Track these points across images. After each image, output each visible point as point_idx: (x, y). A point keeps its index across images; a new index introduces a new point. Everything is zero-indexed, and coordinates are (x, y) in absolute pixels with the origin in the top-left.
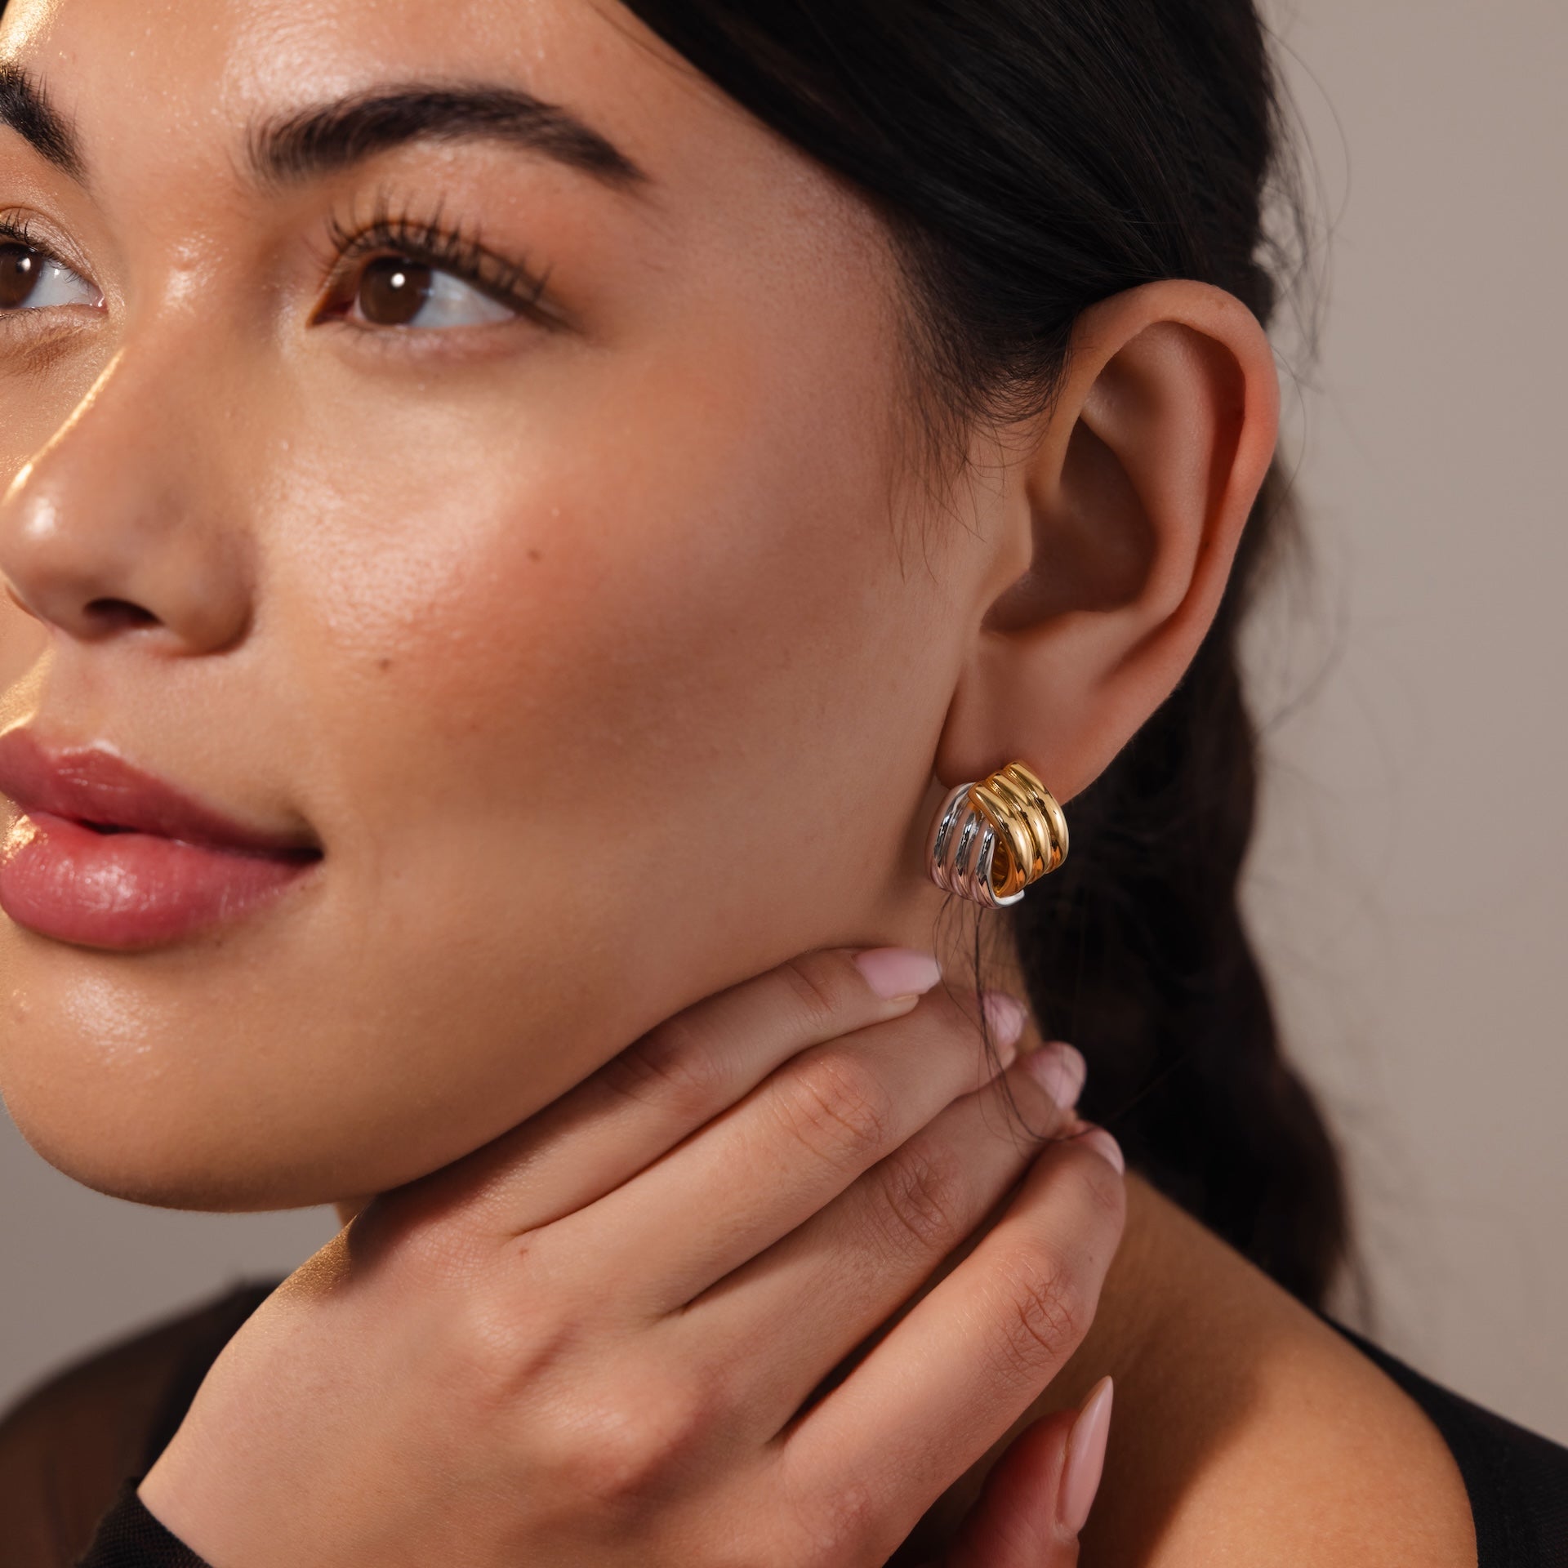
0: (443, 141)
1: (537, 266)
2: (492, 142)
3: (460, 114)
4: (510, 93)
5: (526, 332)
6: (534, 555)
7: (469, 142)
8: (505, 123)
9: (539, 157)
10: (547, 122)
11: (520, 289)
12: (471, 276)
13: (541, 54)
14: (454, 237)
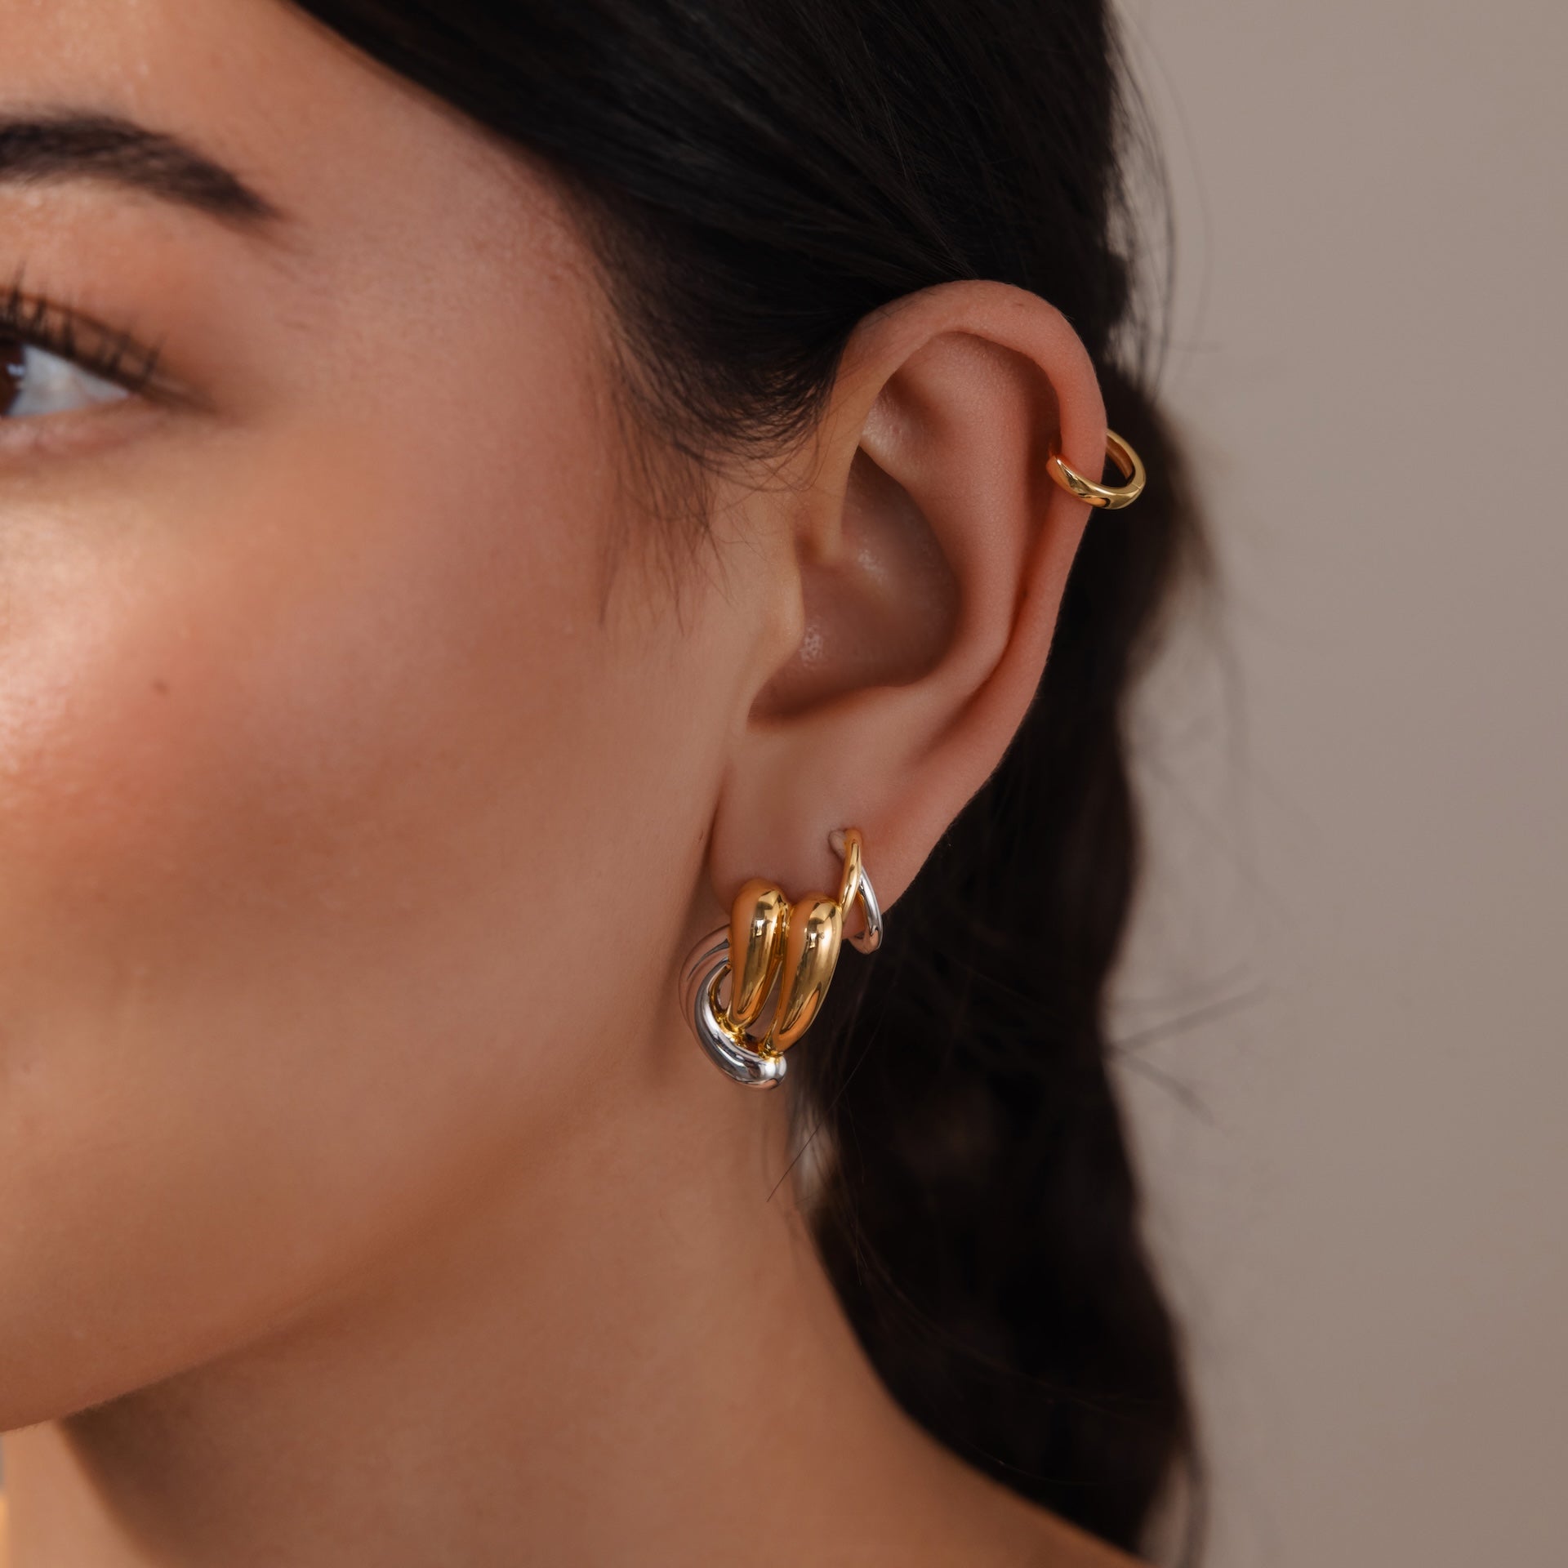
0: (29, 182)
1: (148, 331)
2: (86, 181)
3: (47, 149)
4: (108, 120)
5: (146, 417)
6: (161, 687)
7: (59, 182)
8: (104, 157)
9: (145, 197)
10: (153, 154)
11: (130, 364)
12: (65, 349)
13: (144, 69)
14: (42, 304)
